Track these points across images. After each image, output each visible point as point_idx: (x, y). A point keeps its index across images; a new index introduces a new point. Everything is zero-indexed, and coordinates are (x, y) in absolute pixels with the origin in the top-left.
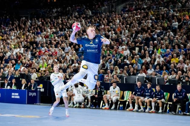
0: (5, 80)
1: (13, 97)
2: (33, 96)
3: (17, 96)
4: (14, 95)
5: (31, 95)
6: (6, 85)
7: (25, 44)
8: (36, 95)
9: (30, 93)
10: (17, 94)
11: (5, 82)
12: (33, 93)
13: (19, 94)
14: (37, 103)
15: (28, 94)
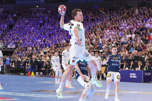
0: (124, 63)
1: (131, 77)
2: (148, 75)
3: (134, 76)
4: (132, 75)
5: (147, 75)
6: (125, 66)
7: (136, 30)
8: (150, 75)
9: (145, 73)
10: (134, 74)
11: (124, 64)
12: (148, 73)
13: (136, 74)
14: (151, 82)
15: (144, 74)
